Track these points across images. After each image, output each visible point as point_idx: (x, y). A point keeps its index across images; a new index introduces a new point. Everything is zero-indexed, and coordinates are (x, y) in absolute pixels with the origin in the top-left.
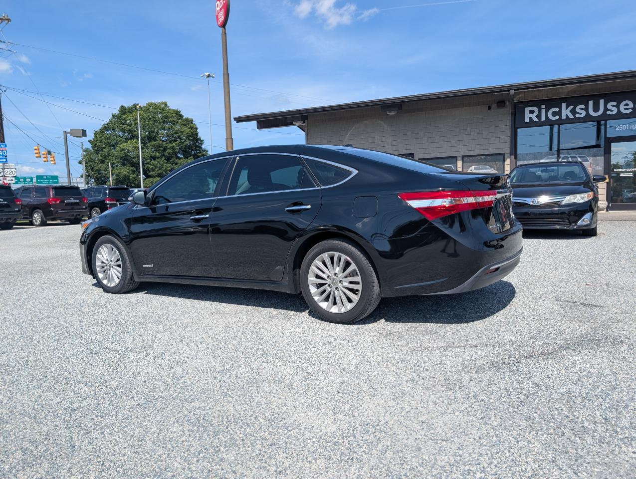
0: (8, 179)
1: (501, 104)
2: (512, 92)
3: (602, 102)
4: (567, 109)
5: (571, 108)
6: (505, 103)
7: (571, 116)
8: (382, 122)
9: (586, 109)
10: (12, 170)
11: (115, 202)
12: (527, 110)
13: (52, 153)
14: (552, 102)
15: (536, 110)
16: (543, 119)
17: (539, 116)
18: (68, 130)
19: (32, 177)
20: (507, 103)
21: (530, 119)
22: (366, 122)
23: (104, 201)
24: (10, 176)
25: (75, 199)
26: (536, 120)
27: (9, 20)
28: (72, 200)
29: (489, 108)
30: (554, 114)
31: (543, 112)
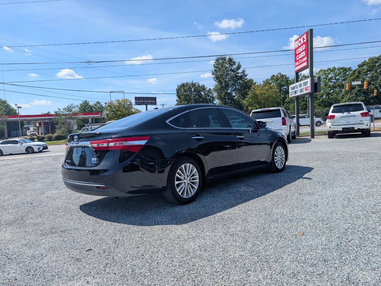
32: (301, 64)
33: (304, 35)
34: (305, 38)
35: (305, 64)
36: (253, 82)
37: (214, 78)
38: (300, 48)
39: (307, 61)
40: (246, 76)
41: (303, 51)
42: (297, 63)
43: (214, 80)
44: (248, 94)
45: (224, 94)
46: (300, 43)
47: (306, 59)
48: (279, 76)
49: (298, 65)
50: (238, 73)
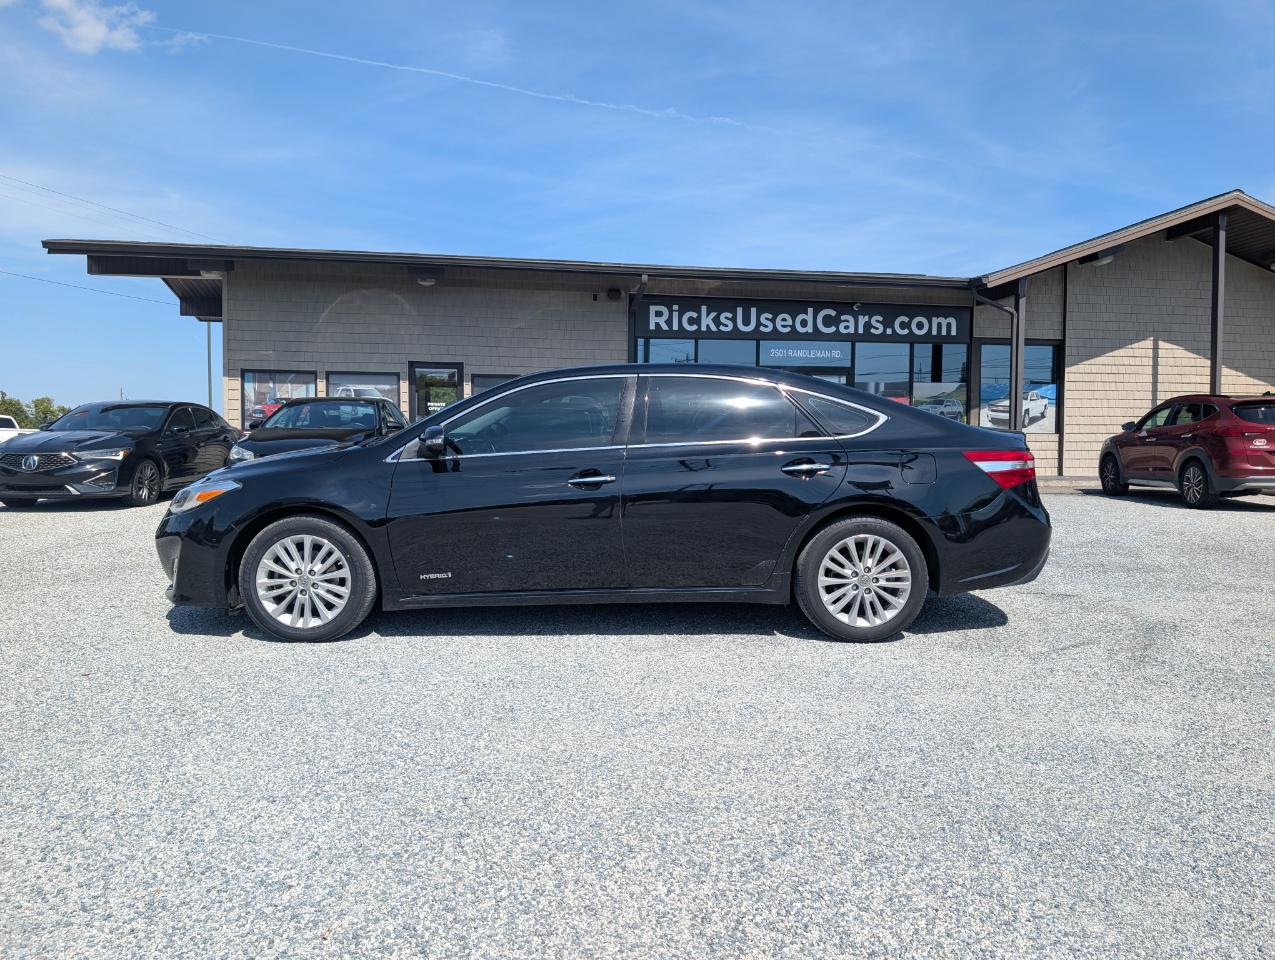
1: (614, 293)
2: (645, 278)
3: (753, 311)
4: (708, 315)
5: (713, 315)
6: (620, 294)
7: (714, 328)
8: (400, 298)
9: (734, 320)
12: (653, 309)
14: (689, 303)
15: (664, 309)
16: (675, 327)
17: (669, 322)
20: (623, 293)
21: (657, 324)
22: (364, 292)
26: (665, 327)
29: (595, 298)
30: (691, 321)
31: (675, 315)
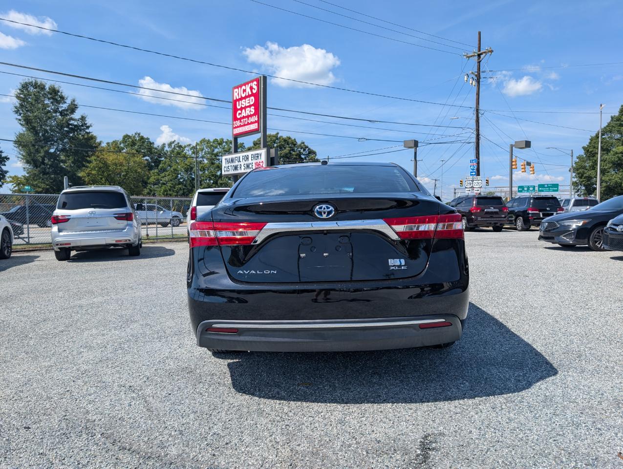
0: (475, 189)
10: (479, 182)
11: (537, 212)
13: (532, 164)
18: (514, 144)
19: (534, 186)
23: (527, 211)
24: (477, 186)
25: (494, 208)
27: (492, 51)
28: (492, 209)
32: (245, 125)
33: (252, 81)
34: (255, 87)
35: (254, 127)
36: (95, 141)
37: (20, 120)
38: (244, 100)
39: (258, 122)
40: (88, 127)
41: (250, 106)
42: (238, 123)
43: (20, 124)
44: (90, 162)
45: (42, 154)
46: (243, 93)
47: (257, 119)
48: (138, 138)
49: (241, 126)
50: (72, 119)
